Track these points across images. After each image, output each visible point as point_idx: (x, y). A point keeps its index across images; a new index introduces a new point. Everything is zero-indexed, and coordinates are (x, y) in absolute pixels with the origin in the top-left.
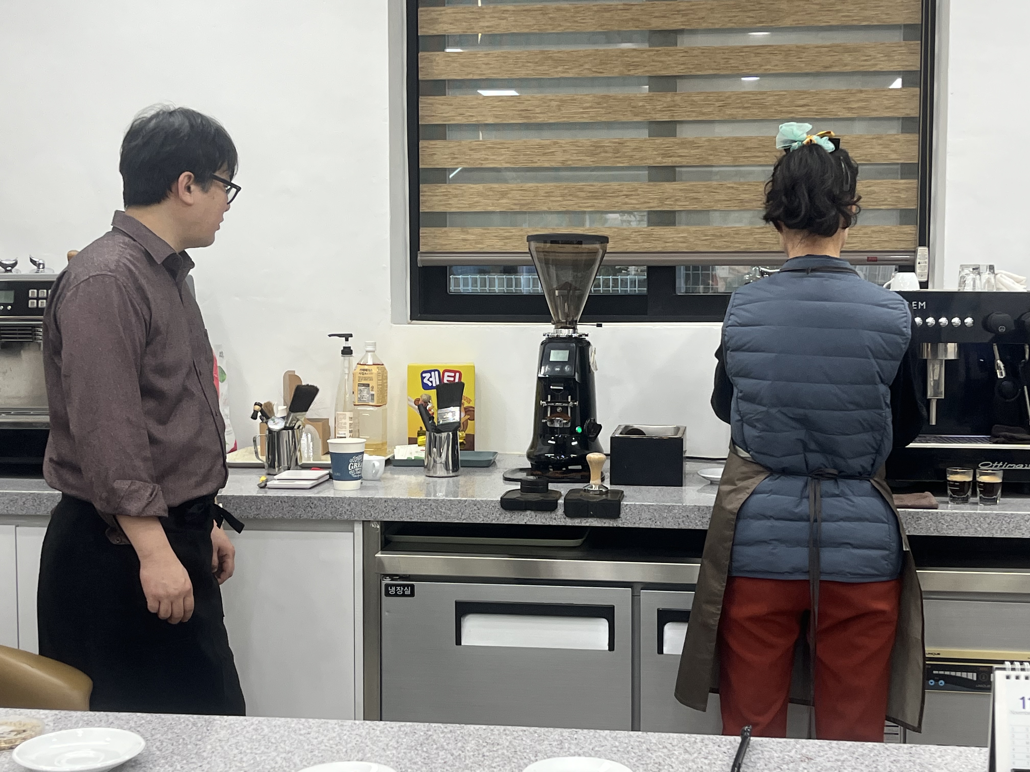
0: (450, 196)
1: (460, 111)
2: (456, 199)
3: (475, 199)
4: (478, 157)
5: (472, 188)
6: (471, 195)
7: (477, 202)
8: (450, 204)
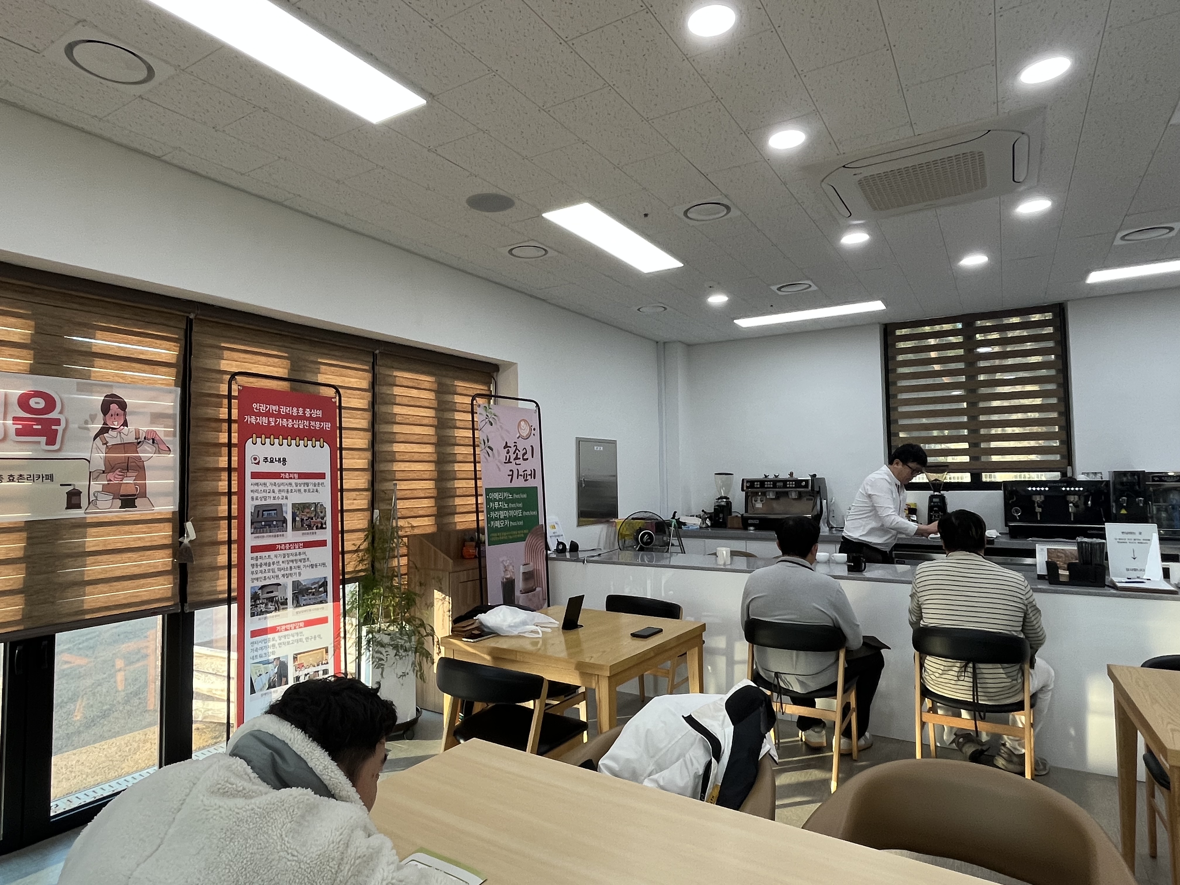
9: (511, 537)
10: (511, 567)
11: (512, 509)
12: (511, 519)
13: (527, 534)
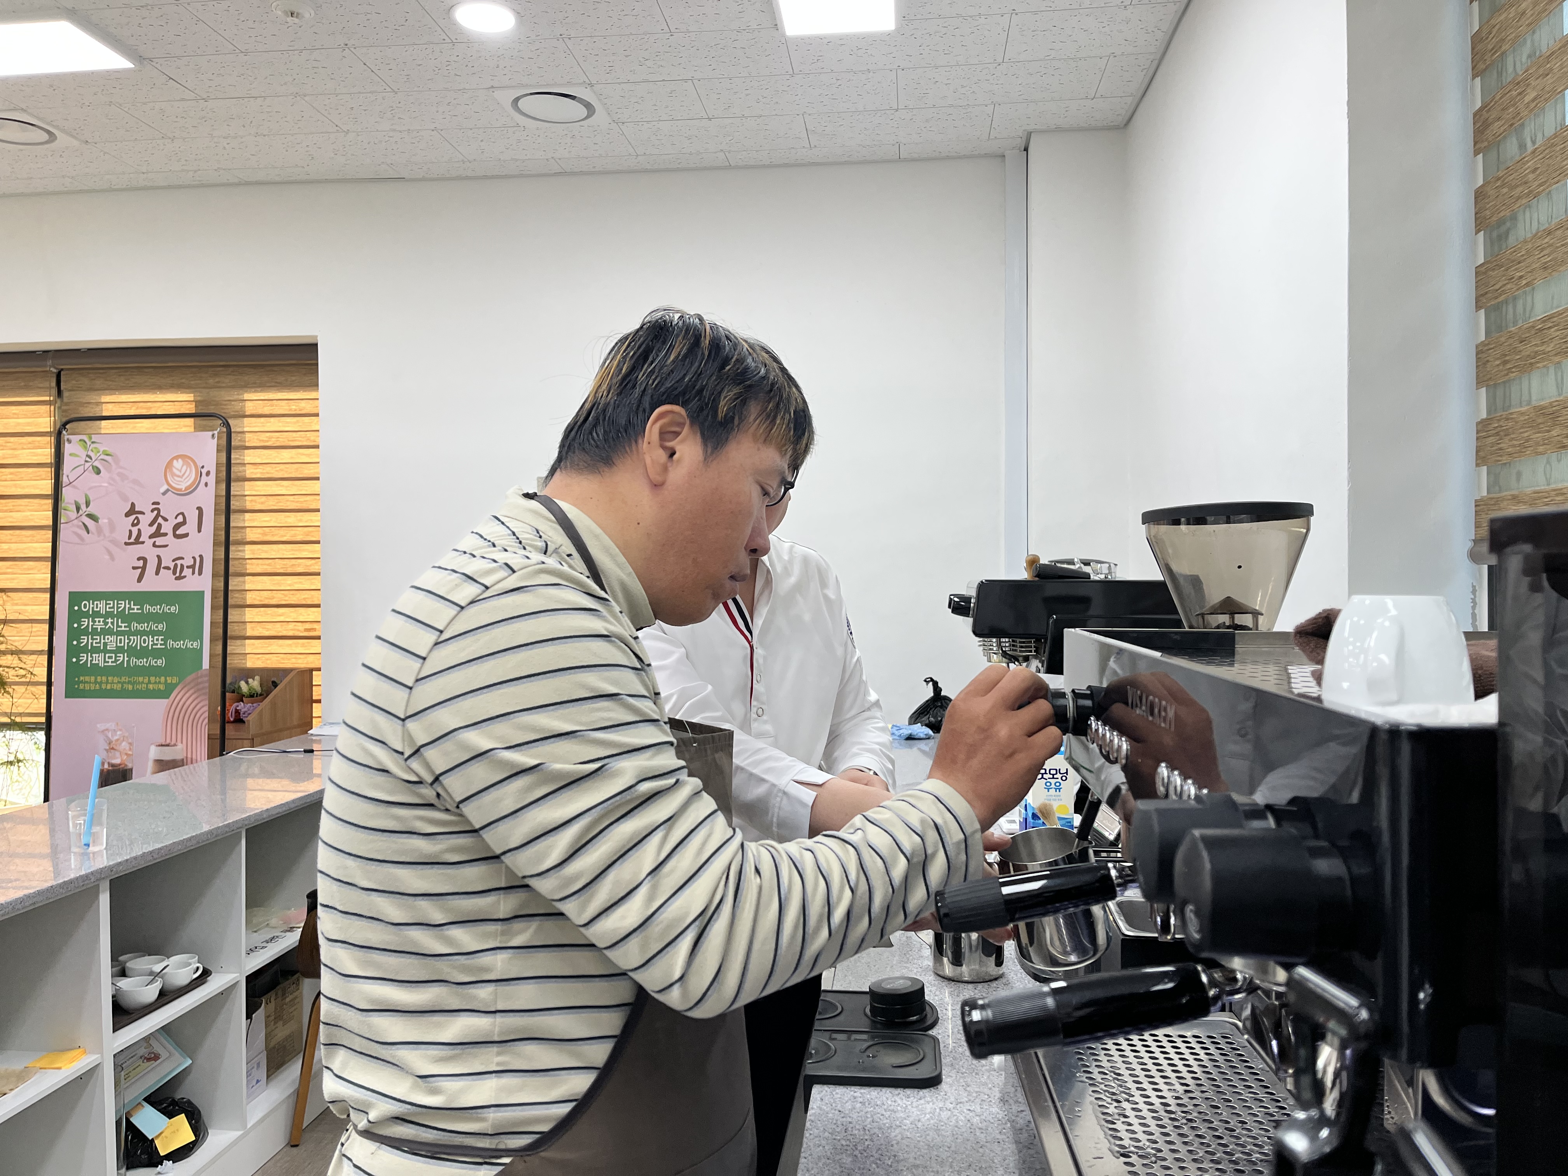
0: (1502, 433)
1: (1511, 273)
2: (1506, 439)
3: (1526, 435)
4: (1528, 353)
5: (1522, 414)
6: (1522, 428)
7: (1527, 441)
8: (1501, 449)
9: (130, 687)
10: (124, 745)
11: (137, 633)
12: (132, 652)
13: (176, 685)
